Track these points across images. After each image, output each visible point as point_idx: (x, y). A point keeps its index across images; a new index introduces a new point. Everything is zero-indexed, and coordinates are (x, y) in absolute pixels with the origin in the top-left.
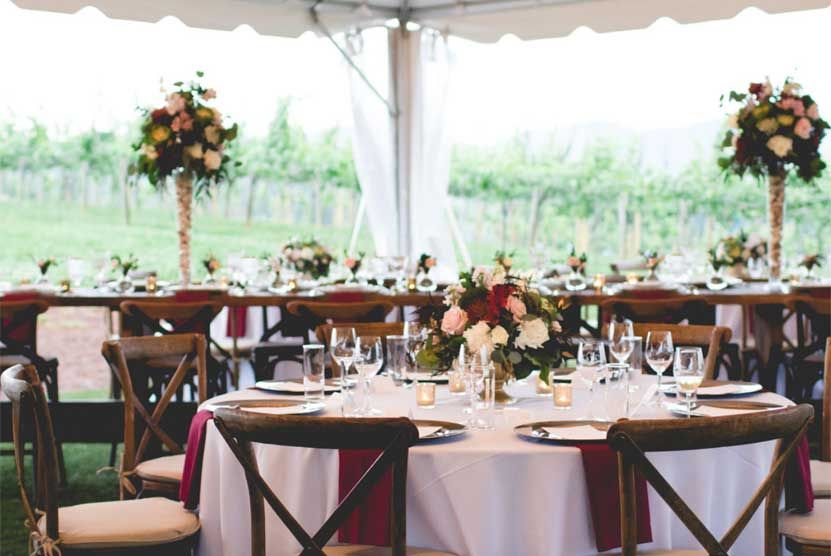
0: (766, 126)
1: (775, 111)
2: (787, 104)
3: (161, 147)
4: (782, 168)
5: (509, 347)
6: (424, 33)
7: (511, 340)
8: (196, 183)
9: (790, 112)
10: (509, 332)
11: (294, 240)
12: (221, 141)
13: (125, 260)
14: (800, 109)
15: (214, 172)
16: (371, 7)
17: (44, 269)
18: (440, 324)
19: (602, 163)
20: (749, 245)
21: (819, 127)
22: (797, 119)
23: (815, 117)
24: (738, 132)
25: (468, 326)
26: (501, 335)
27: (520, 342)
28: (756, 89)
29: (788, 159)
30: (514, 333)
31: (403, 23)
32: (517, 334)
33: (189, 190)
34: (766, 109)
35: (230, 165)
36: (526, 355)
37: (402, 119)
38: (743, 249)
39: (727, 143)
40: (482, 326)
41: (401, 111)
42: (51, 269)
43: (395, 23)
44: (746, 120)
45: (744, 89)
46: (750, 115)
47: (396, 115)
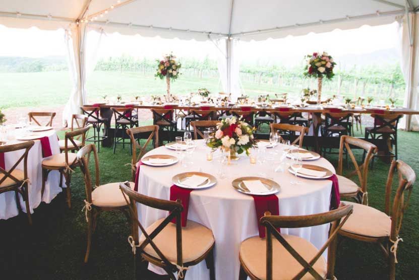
0: (318, 64)
1: (320, 60)
2: (324, 58)
3: (162, 70)
4: (322, 76)
5: (236, 145)
6: (234, 40)
7: (236, 143)
8: (171, 79)
9: (325, 60)
10: (236, 140)
11: (201, 88)
12: (176, 69)
13: (154, 97)
14: (327, 59)
15: (174, 76)
16: (222, 34)
17: (137, 98)
18: (215, 135)
19: (275, 68)
20: (310, 91)
21: (333, 64)
22: (327, 62)
23: (332, 62)
24: (310, 66)
25: (223, 137)
26: (233, 141)
27: (239, 143)
28: (315, 54)
29: (324, 73)
30: (237, 141)
31: (229, 38)
32: (238, 140)
33: (169, 80)
34: (318, 59)
35: (179, 74)
36: (241, 147)
37: (229, 59)
38: (308, 92)
39: (306, 68)
40: (227, 137)
41: (228, 58)
42: (138, 98)
43: (227, 38)
44: (312, 63)
45: (312, 55)
46: (313, 61)
47: (227, 58)
